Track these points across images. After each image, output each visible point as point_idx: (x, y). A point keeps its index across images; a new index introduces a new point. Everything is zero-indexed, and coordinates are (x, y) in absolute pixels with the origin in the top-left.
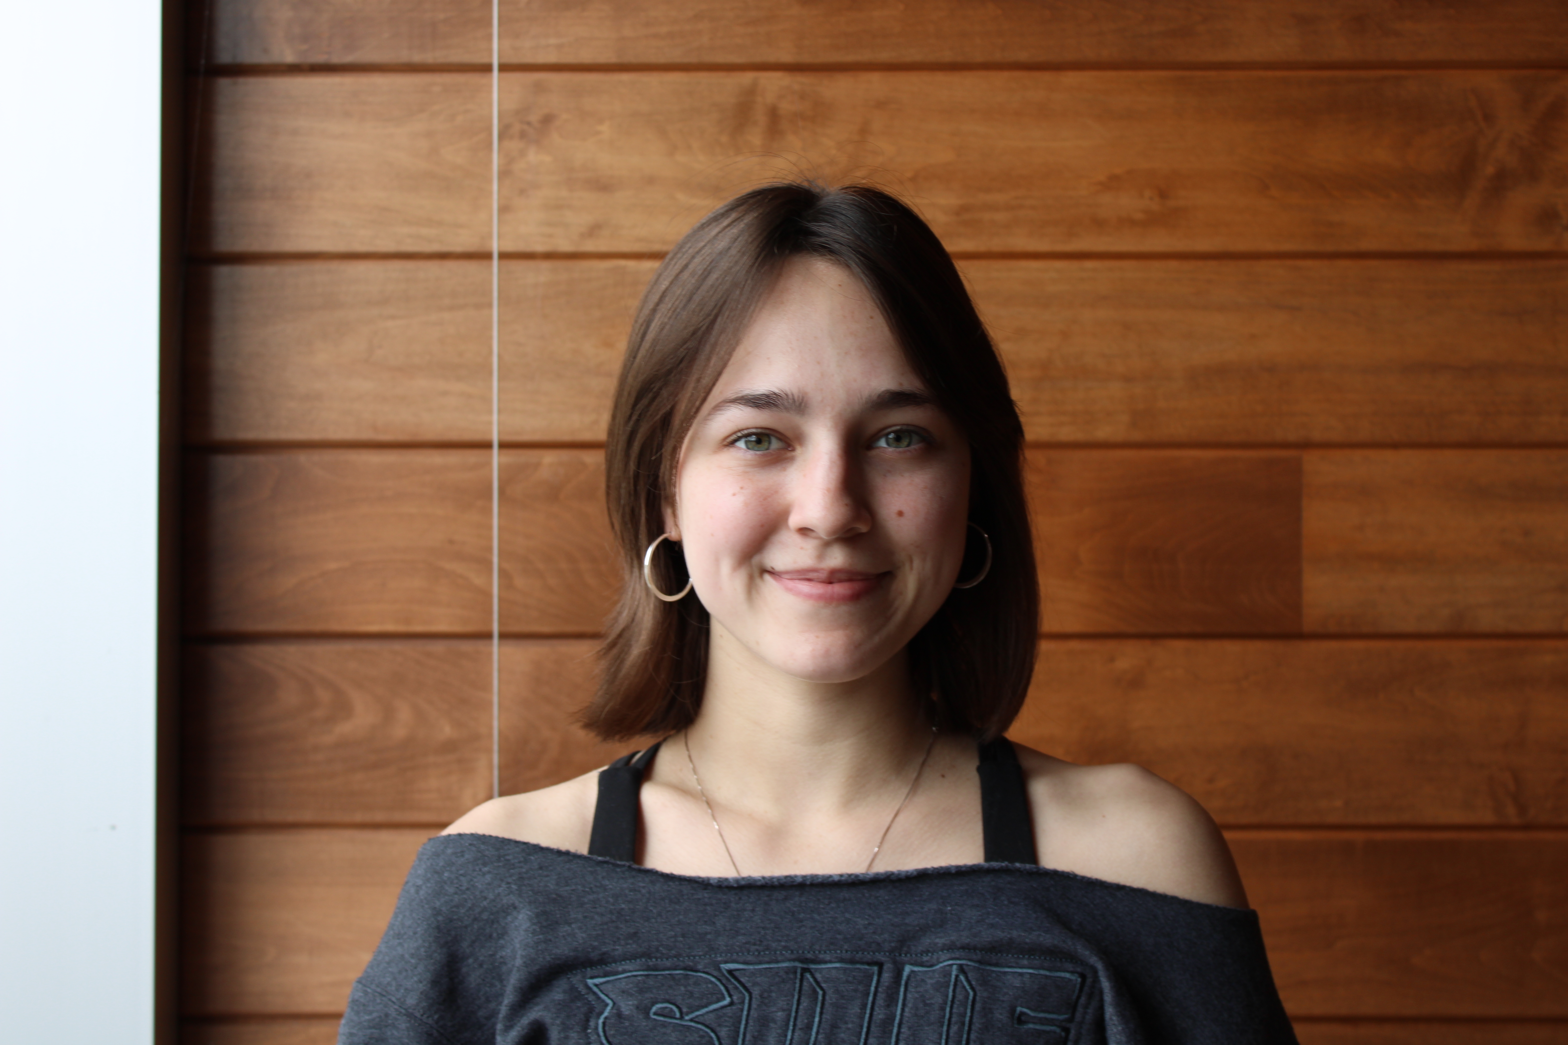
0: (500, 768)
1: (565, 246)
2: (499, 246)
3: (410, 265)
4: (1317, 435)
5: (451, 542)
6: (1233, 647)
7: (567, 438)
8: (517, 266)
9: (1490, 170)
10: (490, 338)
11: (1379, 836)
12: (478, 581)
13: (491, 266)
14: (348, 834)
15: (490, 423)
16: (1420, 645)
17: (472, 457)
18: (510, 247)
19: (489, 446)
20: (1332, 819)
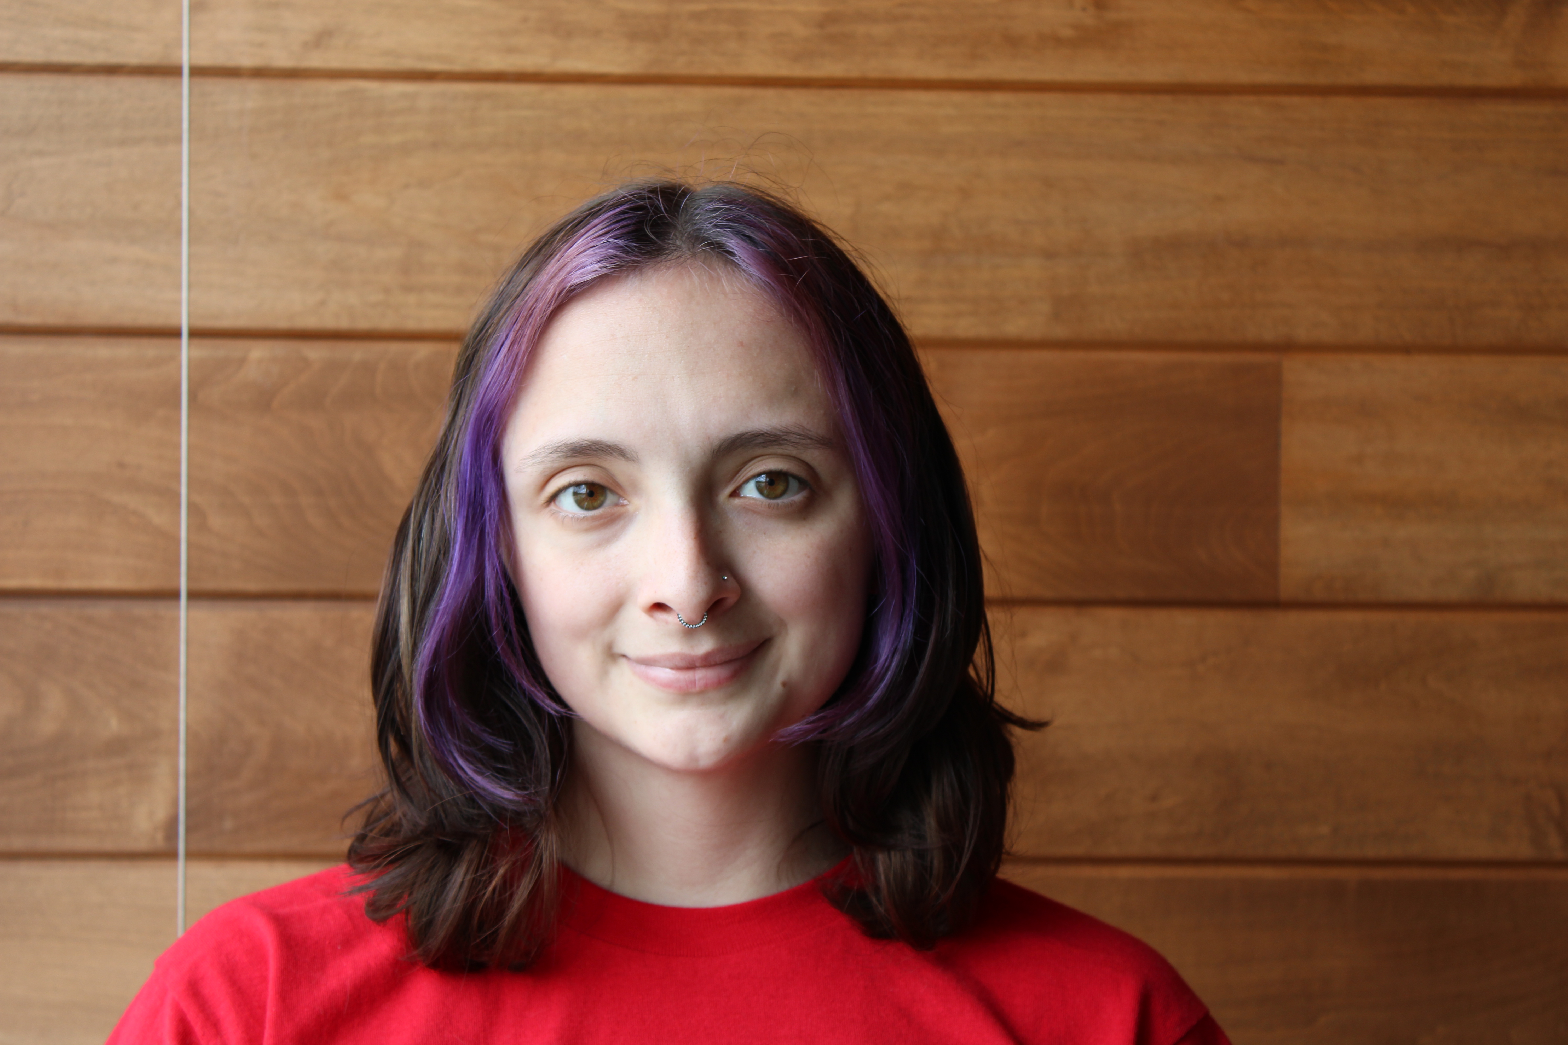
0: (188, 776)
1: (282, 60)
2: (191, 57)
3: (65, 81)
4: (1302, 334)
5: (122, 465)
6: (1186, 619)
7: (282, 324)
8: (216, 87)
10: (179, 184)
11: (1378, 874)
12: (159, 519)
13: (181, 84)
15: (179, 303)
16: (1435, 618)
17: (151, 349)
18: (206, 59)
19: (176, 333)
20: (1315, 850)
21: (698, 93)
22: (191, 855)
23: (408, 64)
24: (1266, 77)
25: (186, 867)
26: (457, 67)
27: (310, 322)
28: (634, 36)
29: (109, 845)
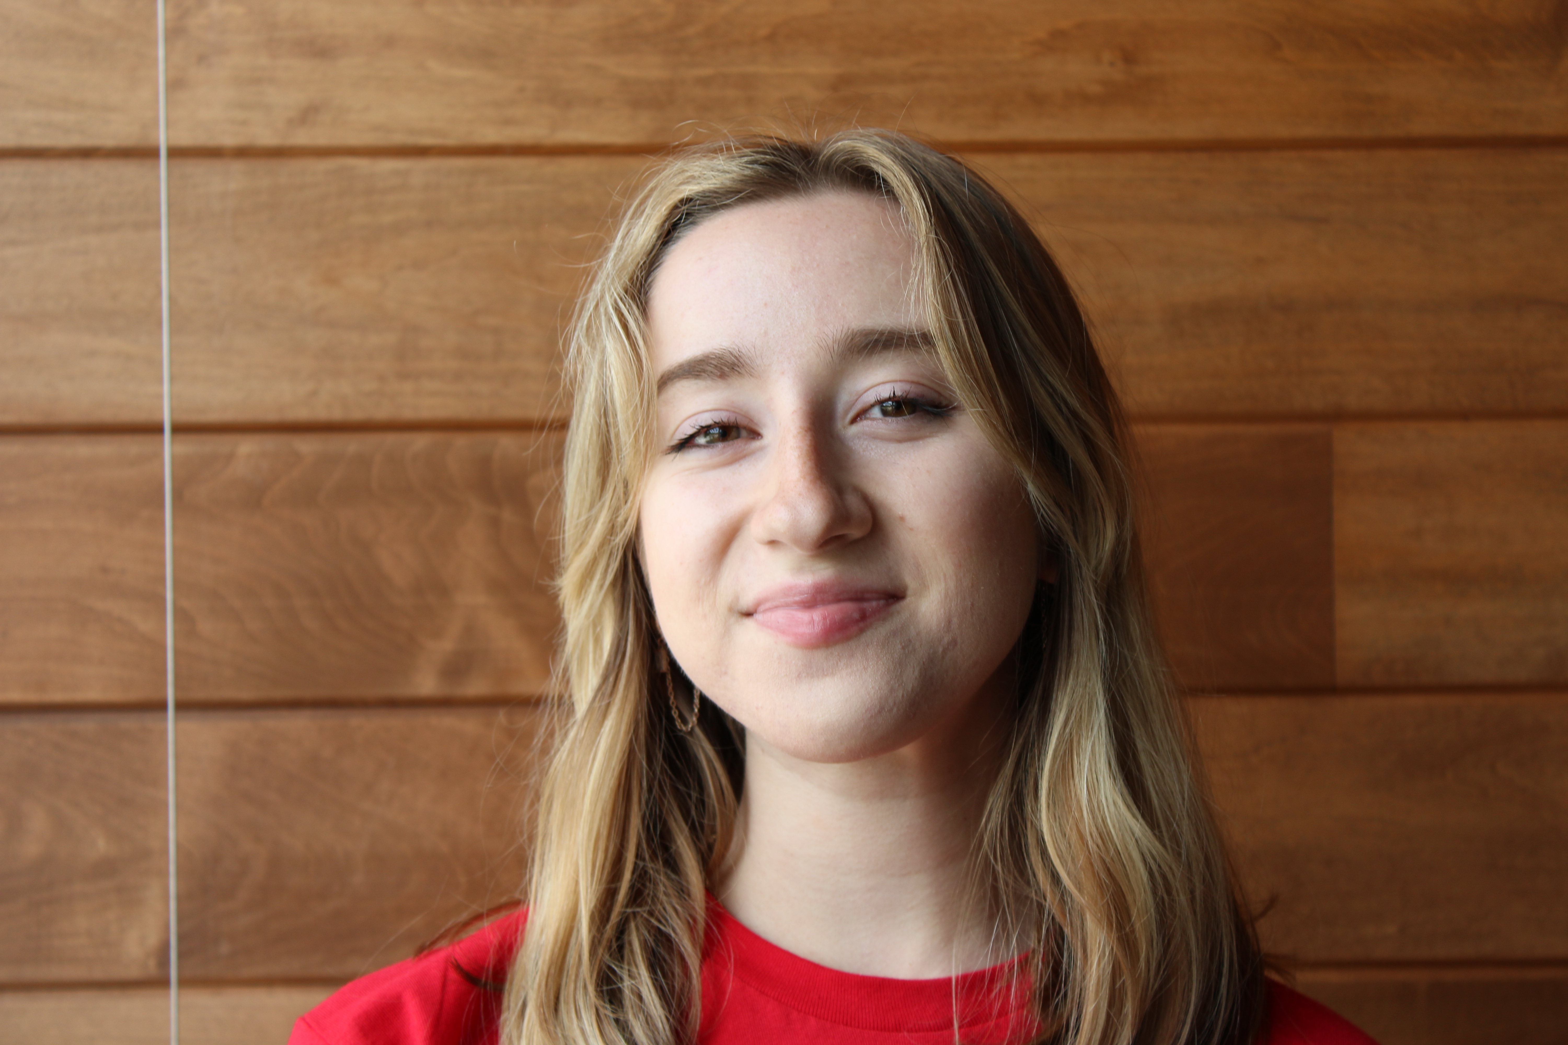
0: (179, 899)
1: (266, 138)
2: (168, 138)
3: (38, 167)
4: (1353, 401)
5: (105, 570)
7: (272, 416)
8: (197, 169)
10: (159, 272)
11: (1450, 976)
12: (145, 626)
13: (158, 166)
15: (160, 397)
17: (133, 446)
18: (185, 139)
19: (156, 429)
20: (1382, 951)
22: (185, 983)
23: (399, 139)
24: (1307, 131)
25: (179, 995)
26: (451, 141)
27: (302, 414)
28: (637, 104)
29: (98, 973)
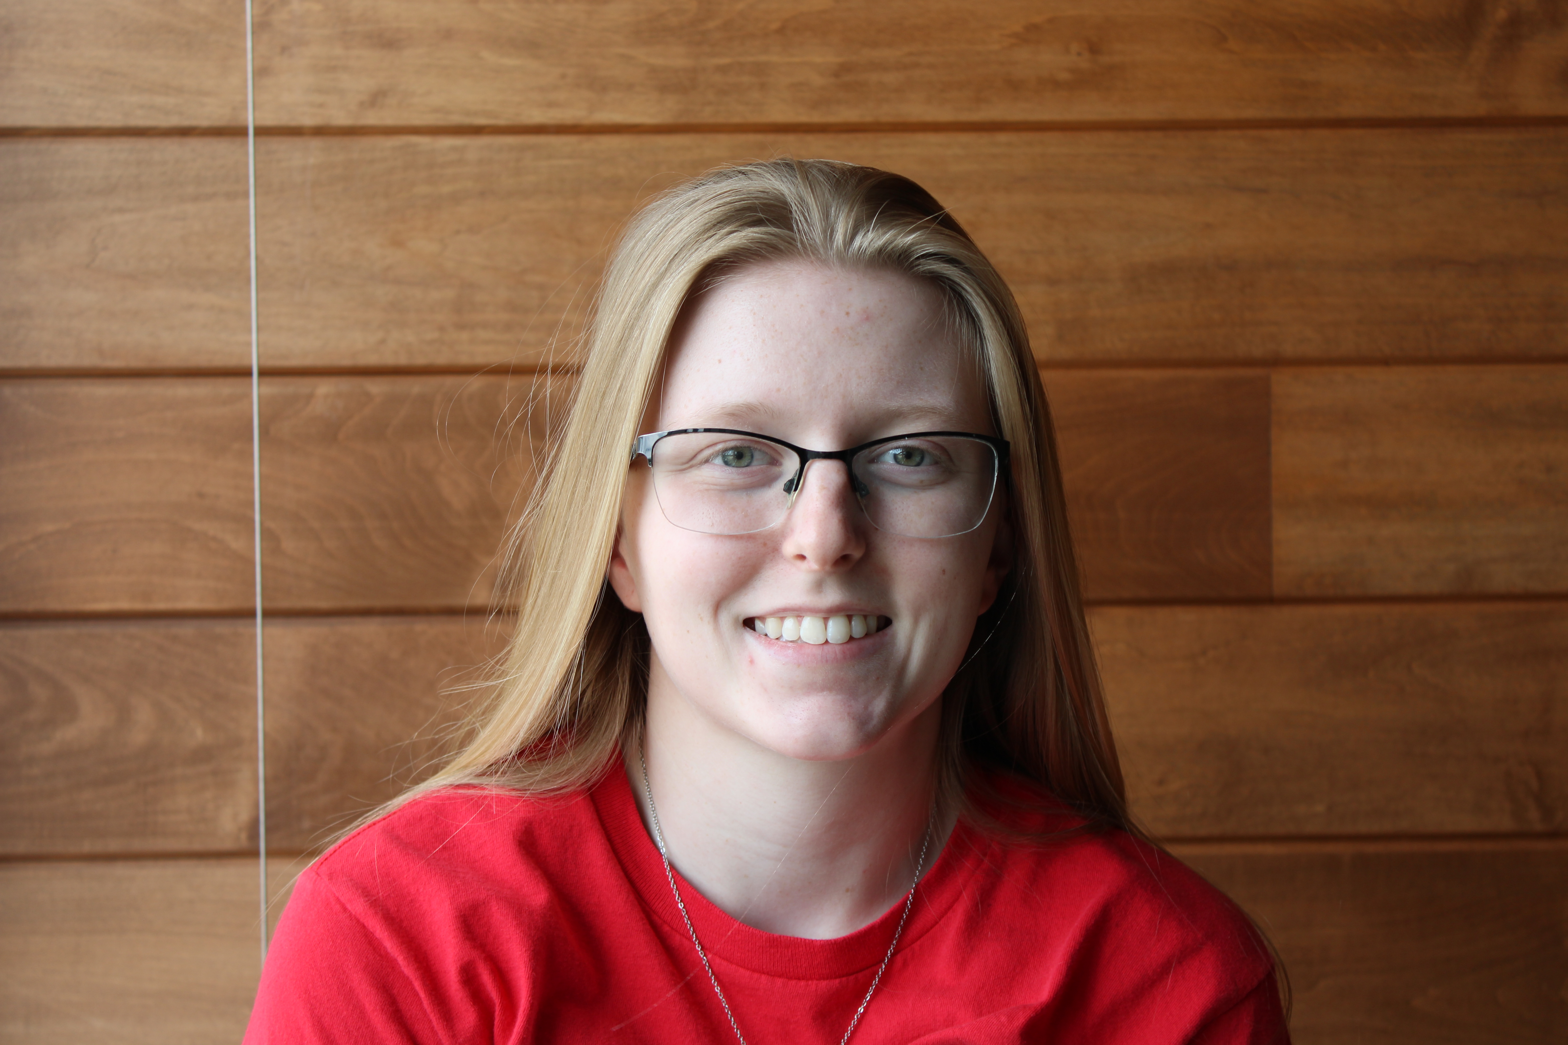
1: (341, 119)
2: (255, 119)
3: (142, 144)
4: (1288, 349)
5: (201, 495)
6: (1187, 616)
7: (346, 362)
8: (280, 146)
9: (1502, 14)
10: (247, 235)
11: (1370, 848)
12: (236, 544)
13: (246, 144)
14: (72, 868)
15: (249, 344)
17: (226, 388)
18: (270, 120)
19: (246, 373)
20: (1312, 828)
21: (724, 139)
22: (271, 854)
23: (456, 119)
24: (1249, 113)
25: (267, 864)
26: (502, 122)
27: (372, 360)
28: (664, 89)
29: (197, 846)
